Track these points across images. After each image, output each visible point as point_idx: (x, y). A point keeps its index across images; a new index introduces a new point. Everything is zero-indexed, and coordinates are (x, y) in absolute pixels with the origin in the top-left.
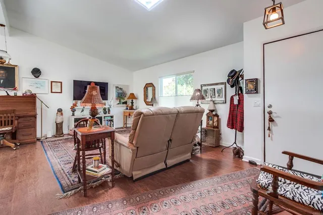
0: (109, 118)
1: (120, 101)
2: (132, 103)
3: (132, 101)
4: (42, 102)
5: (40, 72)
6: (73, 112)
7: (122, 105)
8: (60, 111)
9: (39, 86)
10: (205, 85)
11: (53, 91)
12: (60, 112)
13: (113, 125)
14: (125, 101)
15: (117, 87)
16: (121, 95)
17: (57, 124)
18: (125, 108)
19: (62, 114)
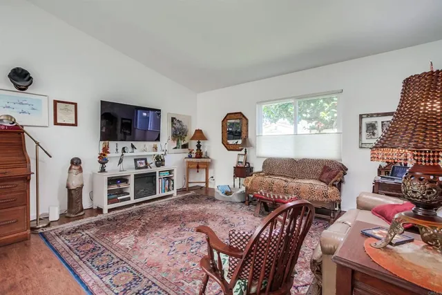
0: (167, 175)
1: (178, 144)
2: (199, 146)
3: (199, 142)
4: (38, 144)
5: (30, 78)
6: (103, 163)
7: (181, 150)
8: (76, 162)
9: (26, 108)
10: (369, 115)
11: (58, 122)
12: (76, 165)
13: (173, 186)
14: (185, 143)
15: (173, 119)
16: (179, 133)
17: (70, 191)
18: (187, 155)
19: (81, 170)
